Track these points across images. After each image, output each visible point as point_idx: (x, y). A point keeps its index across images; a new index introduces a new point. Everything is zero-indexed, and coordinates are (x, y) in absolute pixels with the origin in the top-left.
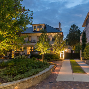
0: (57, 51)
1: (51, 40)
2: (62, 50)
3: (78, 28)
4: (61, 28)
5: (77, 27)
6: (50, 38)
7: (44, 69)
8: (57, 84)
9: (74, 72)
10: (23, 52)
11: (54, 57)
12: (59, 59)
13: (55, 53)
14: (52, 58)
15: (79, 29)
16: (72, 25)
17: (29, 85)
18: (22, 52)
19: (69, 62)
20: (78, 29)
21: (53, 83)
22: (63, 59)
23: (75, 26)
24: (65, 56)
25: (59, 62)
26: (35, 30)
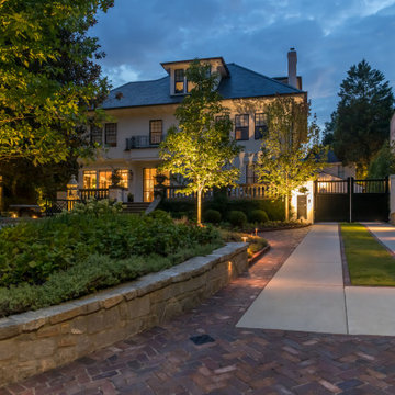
0: (278, 183)
1: (251, 133)
2: (300, 178)
3: (380, 79)
4: (299, 78)
5: (377, 73)
6: (246, 125)
7: (175, 262)
8: (235, 348)
9: (354, 282)
10: (127, 189)
11: (264, 213)
12: (287, 221)
13: (269, 194)
14: (255, 219)
15: (385, 85)
16: (353, 68)
17: (55, 352)
18: (119, 190)
19: (333, 234)
20: (382, 83)
21: (214, 344)
22: (304, 221)
23: (369, 68)
24: (315, 209)
25: (287, 232)
26: (176, 91)
